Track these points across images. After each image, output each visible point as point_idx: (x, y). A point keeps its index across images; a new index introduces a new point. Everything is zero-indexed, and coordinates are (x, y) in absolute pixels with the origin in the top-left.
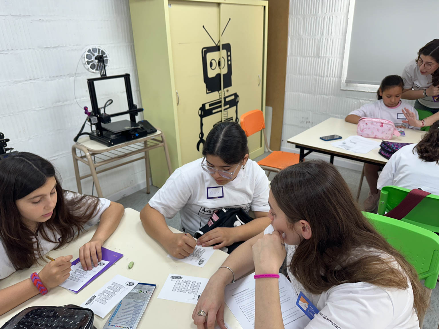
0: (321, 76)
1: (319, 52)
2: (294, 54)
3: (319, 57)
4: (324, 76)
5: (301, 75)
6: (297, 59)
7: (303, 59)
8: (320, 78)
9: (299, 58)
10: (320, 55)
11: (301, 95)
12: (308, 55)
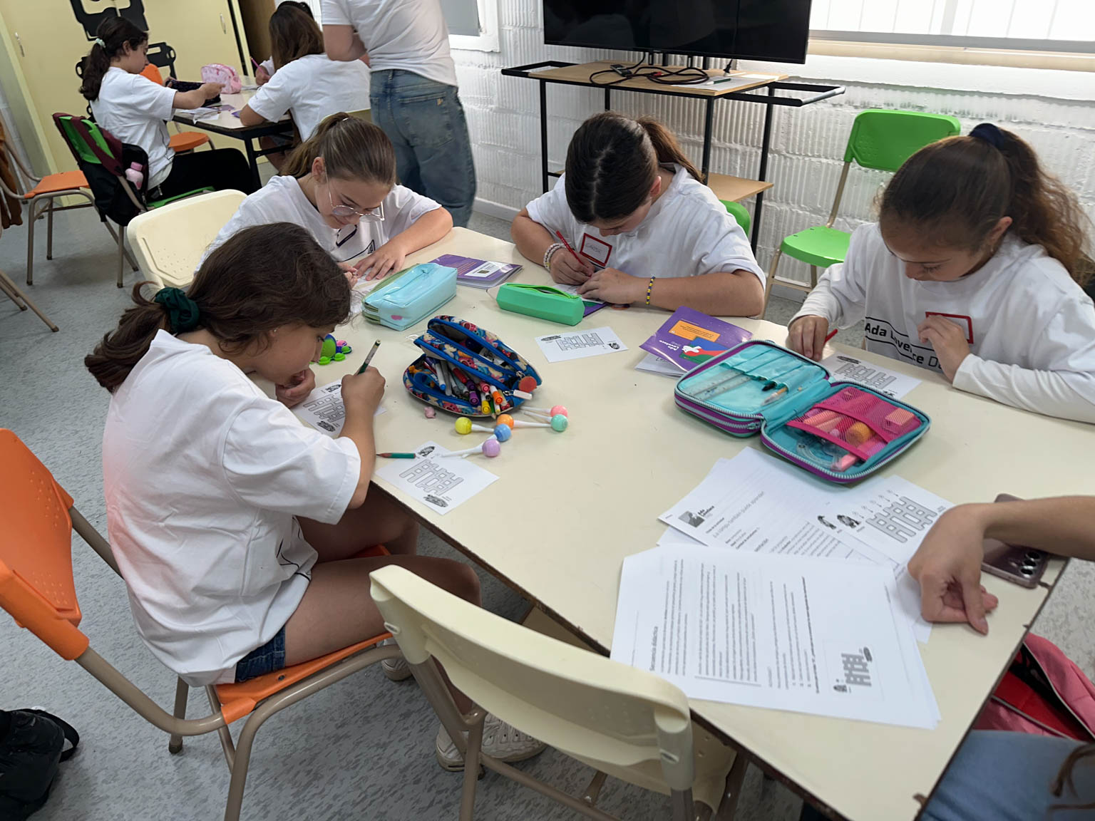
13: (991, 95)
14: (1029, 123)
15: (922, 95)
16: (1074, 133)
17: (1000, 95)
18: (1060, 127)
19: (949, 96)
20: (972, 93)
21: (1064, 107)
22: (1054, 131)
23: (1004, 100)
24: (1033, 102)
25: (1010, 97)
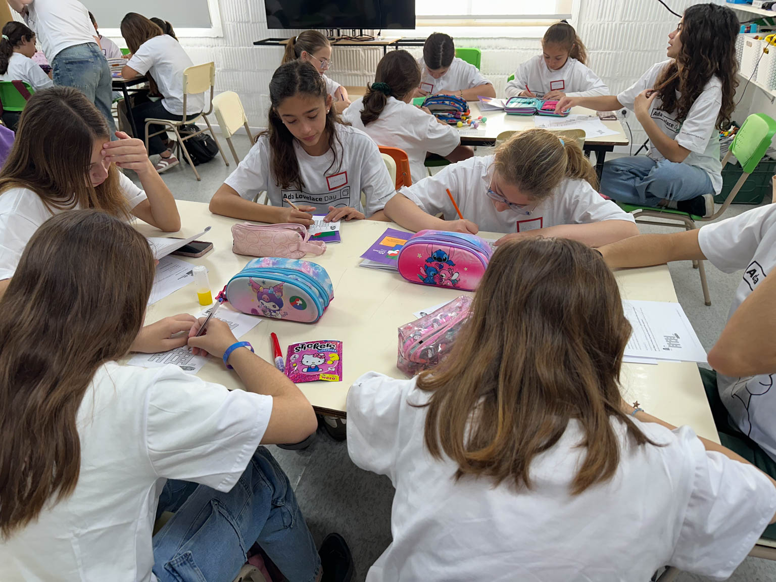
13: (488, 38)
14: (503, 48)
15: (461, 41)
16: (520, 50)
17: (492, 38)
18: (515, 49)
19: (472, 40)
20: (480, 38)
21: (515, 41)
22: (513, 51)
23: (493, 40)
24: (504, 40)
25: (495, 39)
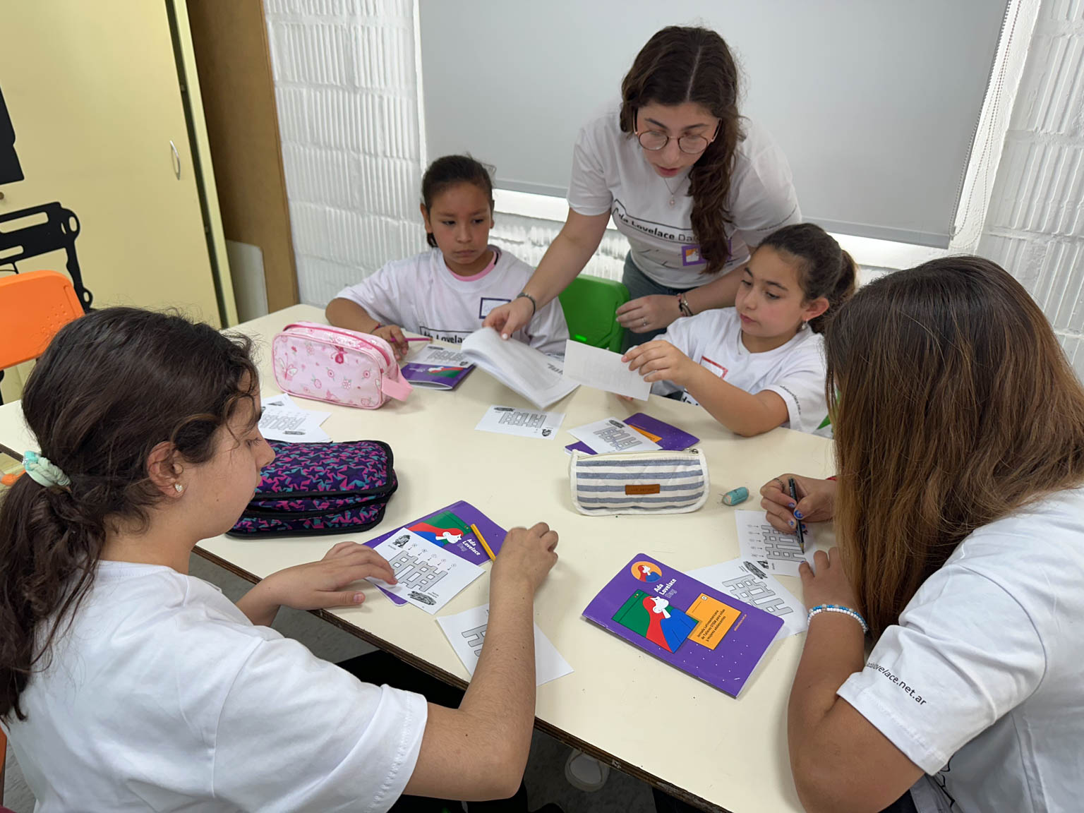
0: (370, 154)
1: (354, 74)
2: (290, 79)
3: (355, 90)
4: (376, 155)
5: (320, 149)
6: (301, 94)
7: (315, 95)
8: (367, 157)
9: (305, 92)
10: (357, 85)
11: (330, 211)
12: (326, 82)
